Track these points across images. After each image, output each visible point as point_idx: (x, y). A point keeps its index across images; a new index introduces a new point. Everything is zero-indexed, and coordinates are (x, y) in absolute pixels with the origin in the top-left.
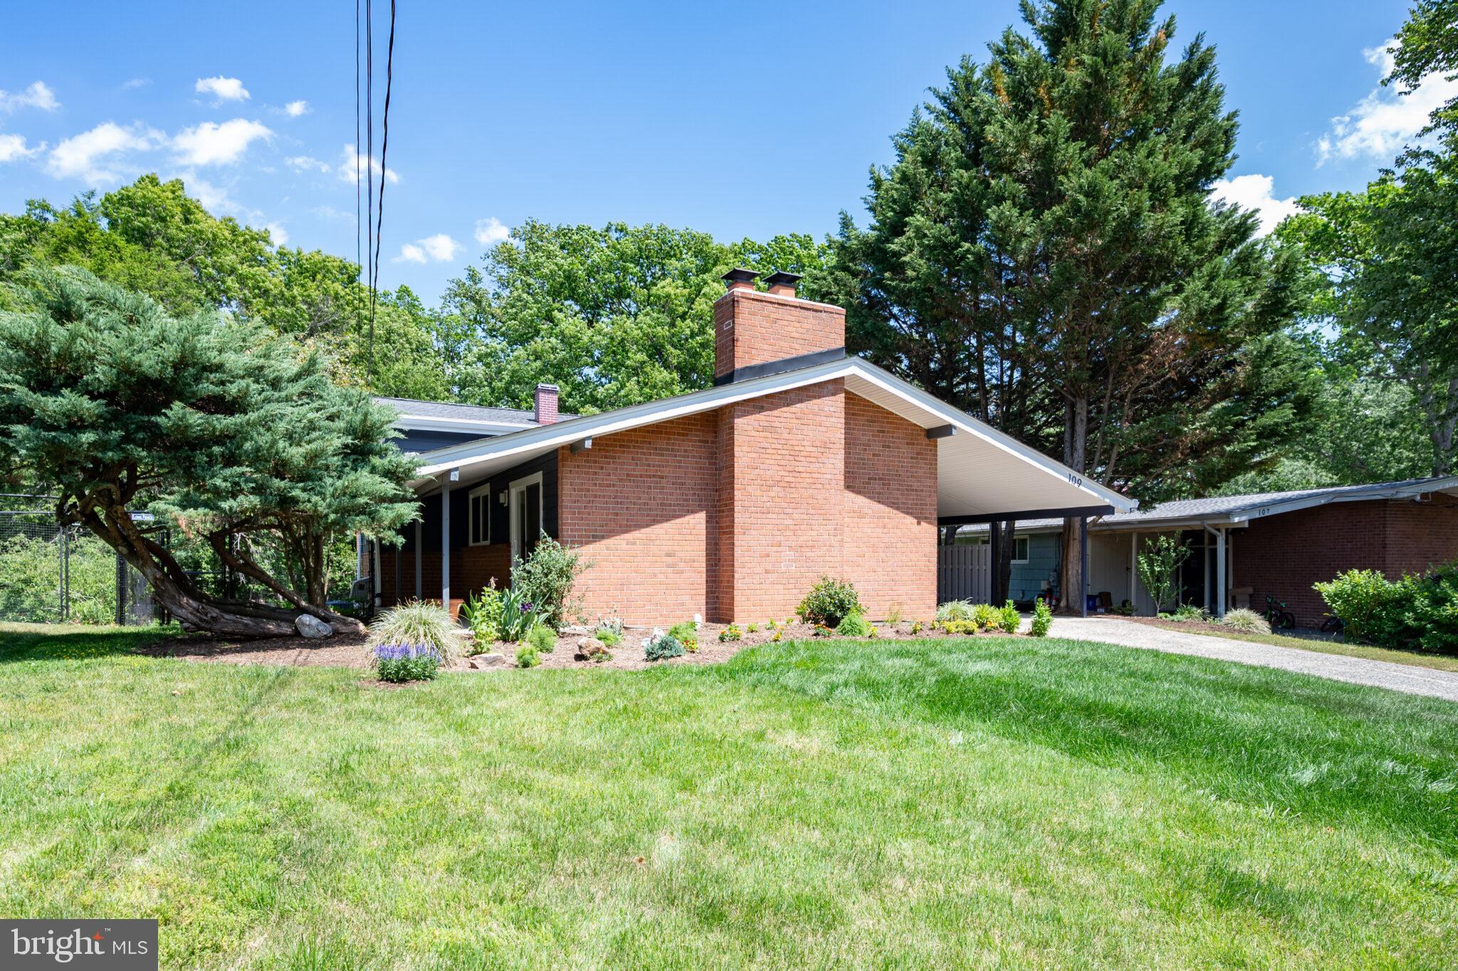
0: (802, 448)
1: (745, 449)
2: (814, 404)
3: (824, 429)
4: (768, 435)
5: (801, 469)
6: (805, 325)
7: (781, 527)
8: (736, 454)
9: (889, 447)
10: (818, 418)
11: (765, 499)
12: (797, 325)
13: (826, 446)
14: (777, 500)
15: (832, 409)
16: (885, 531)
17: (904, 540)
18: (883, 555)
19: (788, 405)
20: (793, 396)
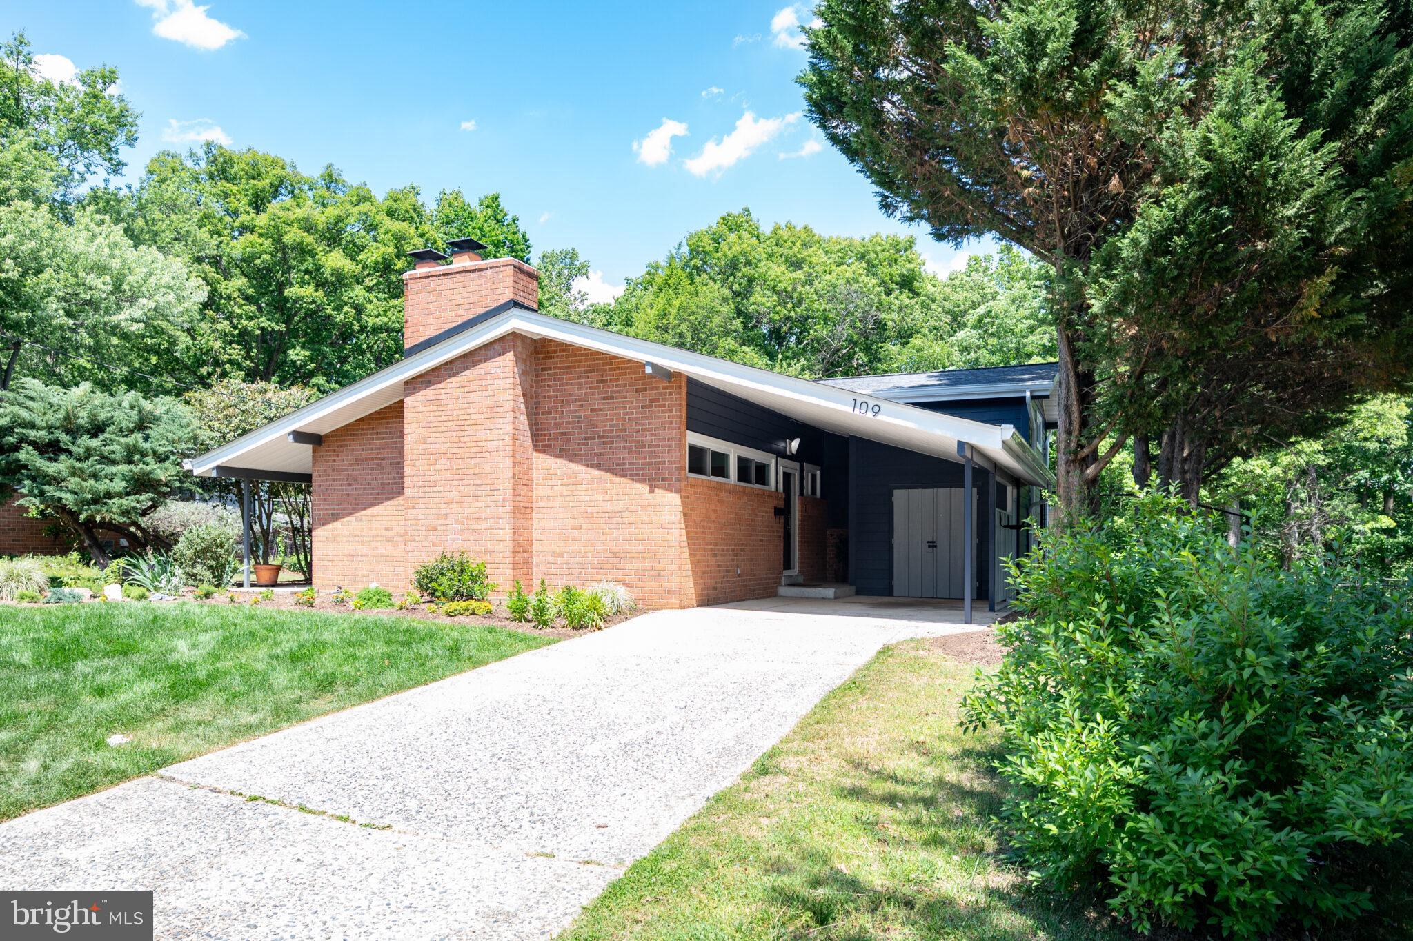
0: (467, 417)
1: (413, 425)
2: (480, 369)
3: (490, 393)
4: (436, 408)
5: (466, 439)
6: (470, 289)
7: (447, 500)
8: (406, 431)
9: (612, 398)
10: (484, 383)
11: (432, 472)
12: (461, 290)
13: (492, 411)
14: (443, 472)
15: (499, 370)
16: (607, 498)
17: (632, 508)
18: (605, 527)
19: (454, 375)
20: (458, 364)
